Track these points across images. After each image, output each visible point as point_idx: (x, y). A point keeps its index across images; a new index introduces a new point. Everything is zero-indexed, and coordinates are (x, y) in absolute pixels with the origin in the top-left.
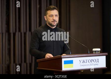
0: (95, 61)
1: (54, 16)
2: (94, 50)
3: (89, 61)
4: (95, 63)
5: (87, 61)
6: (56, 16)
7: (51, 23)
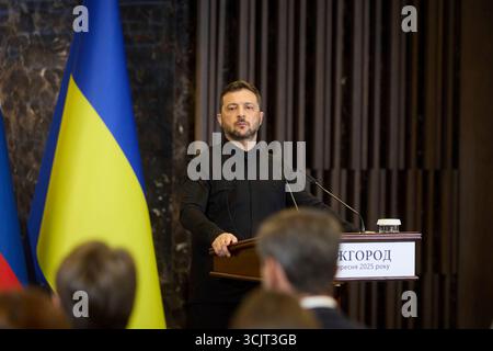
0: (378, 255)
1: (241, 107)
2: (382, 222)
3: (360, 256)
4: (380, 262)
5: (353, 255)
6: (247, 107)
7: (233, 129)
